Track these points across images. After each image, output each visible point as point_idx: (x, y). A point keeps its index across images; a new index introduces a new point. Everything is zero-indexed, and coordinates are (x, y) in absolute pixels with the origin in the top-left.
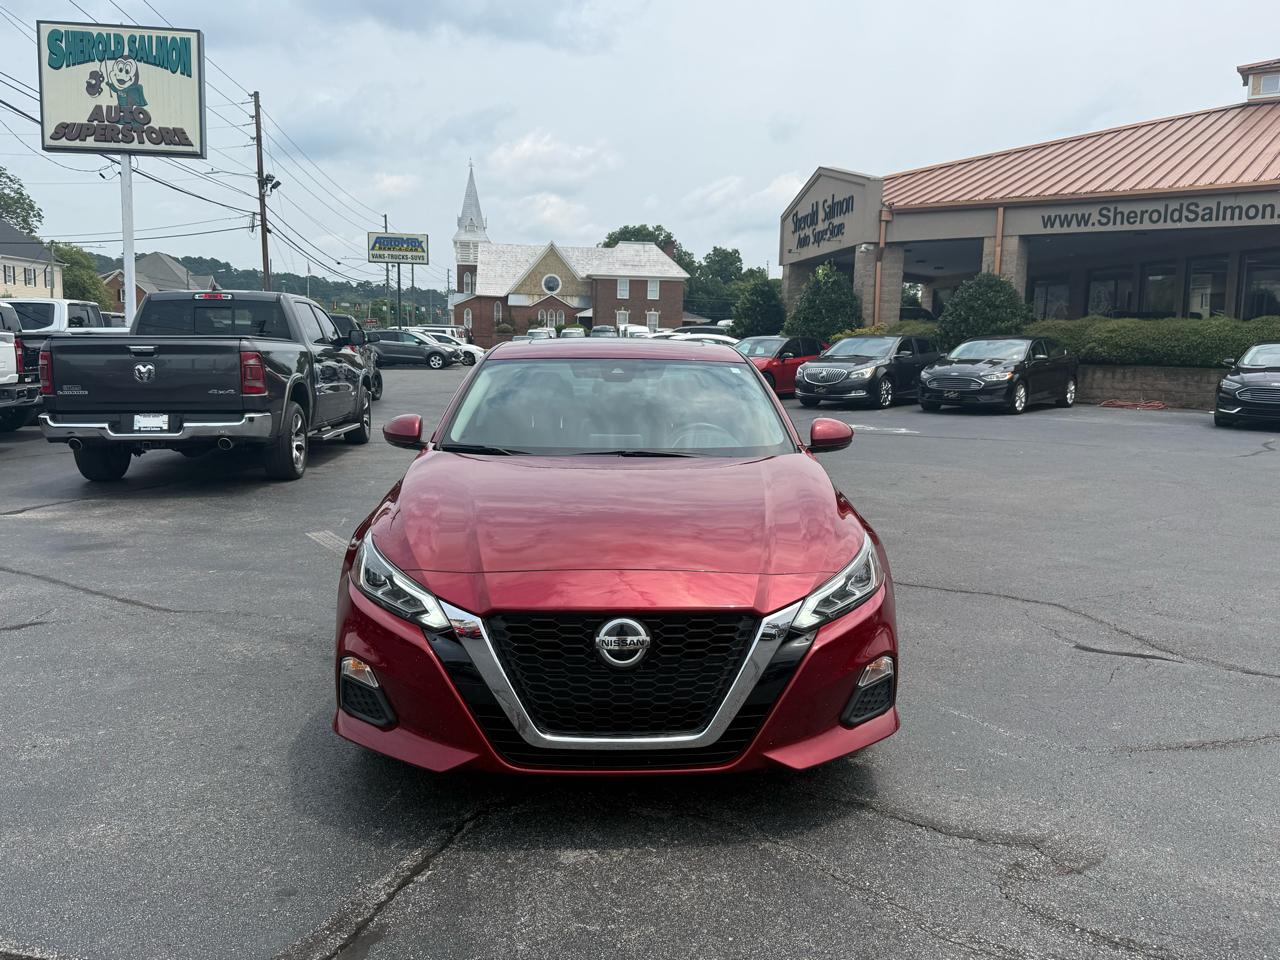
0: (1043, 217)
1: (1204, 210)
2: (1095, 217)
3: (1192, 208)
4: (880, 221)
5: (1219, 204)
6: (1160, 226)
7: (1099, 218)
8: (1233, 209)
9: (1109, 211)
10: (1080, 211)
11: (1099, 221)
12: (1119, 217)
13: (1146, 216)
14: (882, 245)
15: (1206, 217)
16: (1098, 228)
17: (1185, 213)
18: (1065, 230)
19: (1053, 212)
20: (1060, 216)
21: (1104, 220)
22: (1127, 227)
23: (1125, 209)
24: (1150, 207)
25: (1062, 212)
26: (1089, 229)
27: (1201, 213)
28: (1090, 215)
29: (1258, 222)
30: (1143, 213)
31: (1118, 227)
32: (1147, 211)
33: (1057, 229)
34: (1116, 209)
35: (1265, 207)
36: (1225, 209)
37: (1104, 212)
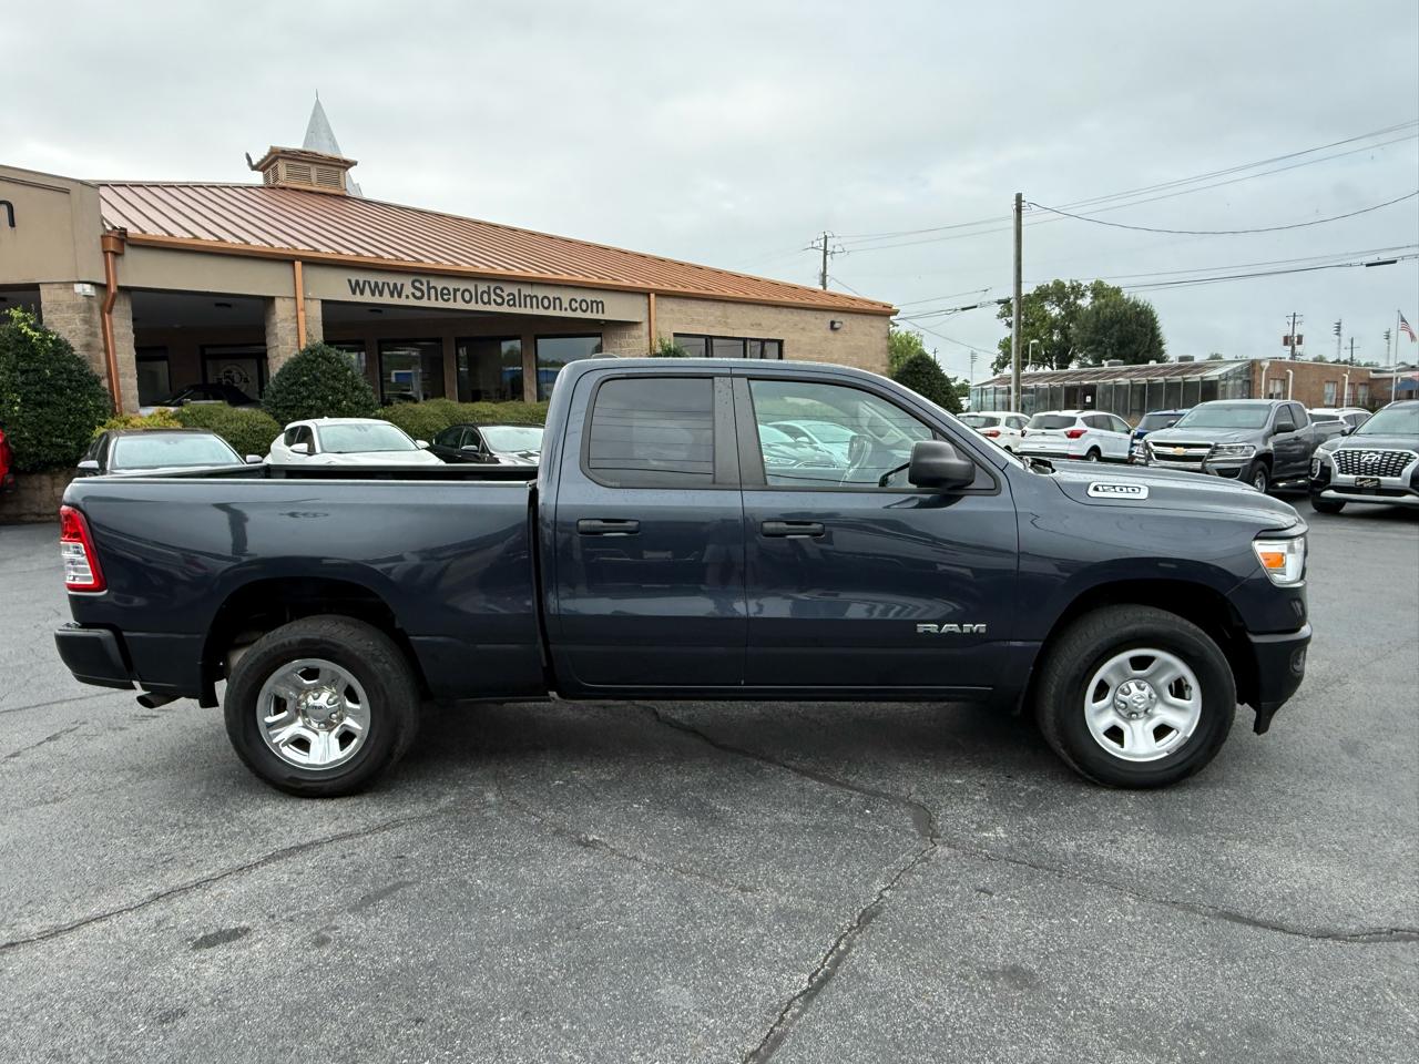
0: (350, 281)
1: (508, 295)
2: (408, 290)
3: (498, 291)
4: (105, 252)
5: (519, 290)
6: (472, 306)
7: (413, 290)
8: (531, 298)
9: (422, 284)
10: (392, 280)
11: (413, 294)
12: (433, 291)
13: (459, 294)
14: (113, 289)
15: (511, 303)
16: (412, 302)
17: (493, 296)
18: (377, 299)
19: (361, 277)
20: (369, 283)
21: (418, 294)
22: (441, 304)
23: (439, 284)
24: (462, 285)
25: (373, 278)
26: (403, 301)
27: (507, 299)
28: (402, 285)
29: (551, 312)
30: (455, 291)
31: (433, 304)
32: (458, 290)
33: (367, 298)
34: (428, 283)
35: (555, 299)
36: (525, 297)
37: (417, 284)
